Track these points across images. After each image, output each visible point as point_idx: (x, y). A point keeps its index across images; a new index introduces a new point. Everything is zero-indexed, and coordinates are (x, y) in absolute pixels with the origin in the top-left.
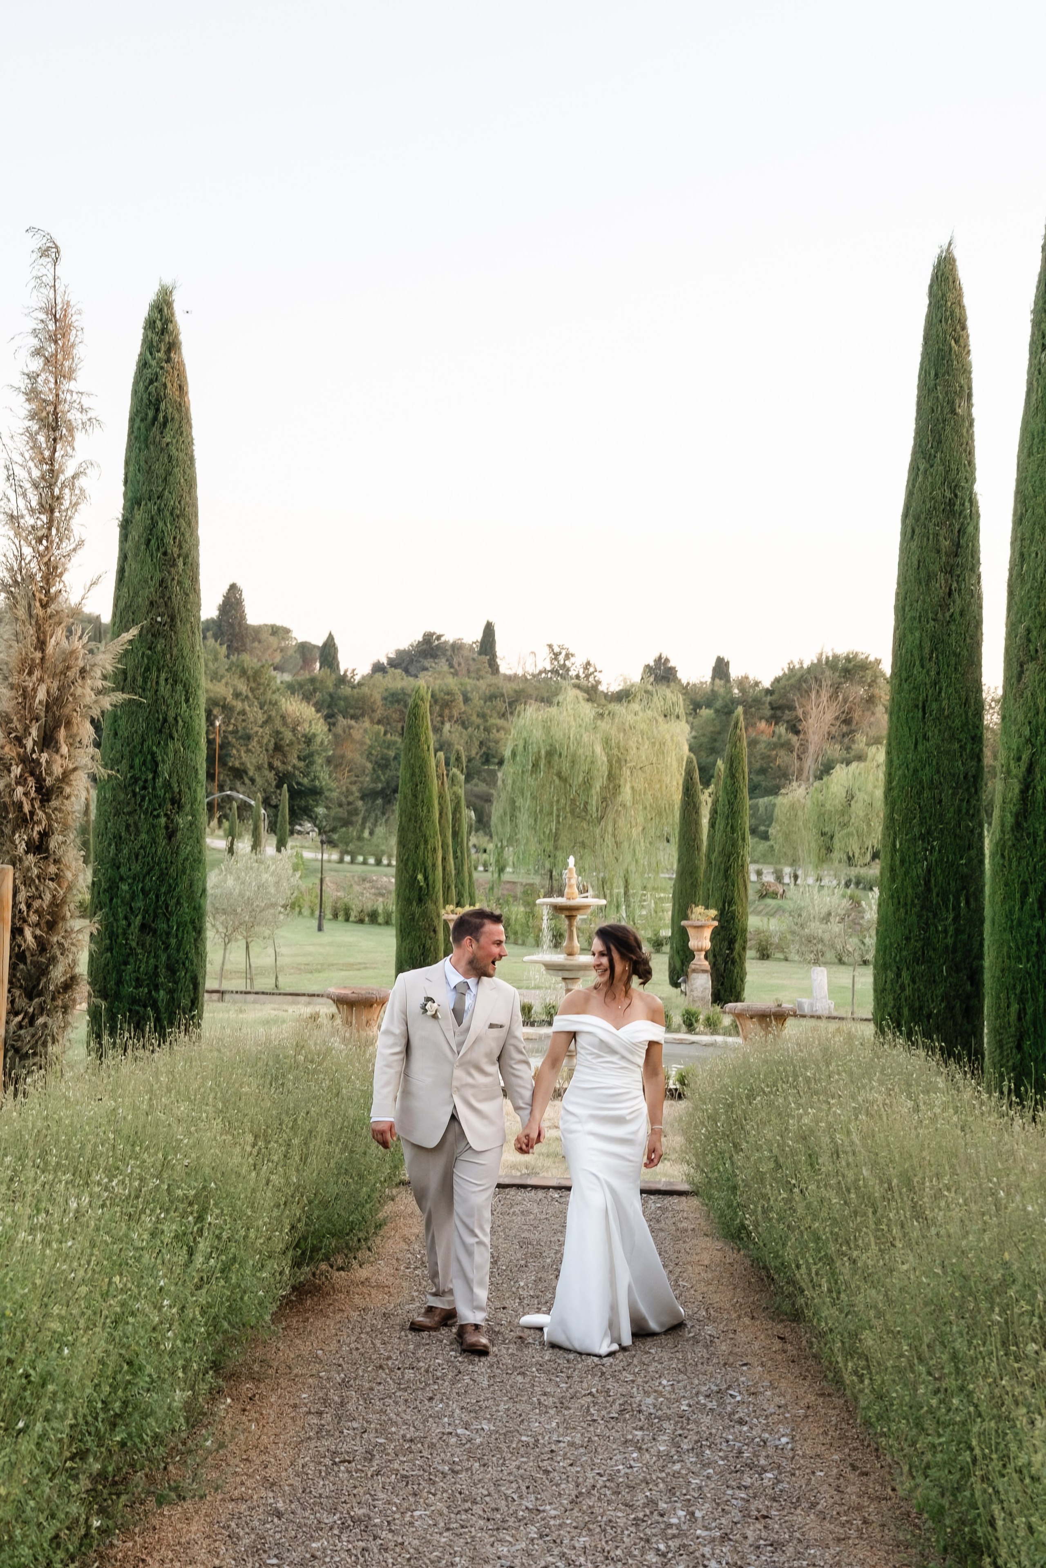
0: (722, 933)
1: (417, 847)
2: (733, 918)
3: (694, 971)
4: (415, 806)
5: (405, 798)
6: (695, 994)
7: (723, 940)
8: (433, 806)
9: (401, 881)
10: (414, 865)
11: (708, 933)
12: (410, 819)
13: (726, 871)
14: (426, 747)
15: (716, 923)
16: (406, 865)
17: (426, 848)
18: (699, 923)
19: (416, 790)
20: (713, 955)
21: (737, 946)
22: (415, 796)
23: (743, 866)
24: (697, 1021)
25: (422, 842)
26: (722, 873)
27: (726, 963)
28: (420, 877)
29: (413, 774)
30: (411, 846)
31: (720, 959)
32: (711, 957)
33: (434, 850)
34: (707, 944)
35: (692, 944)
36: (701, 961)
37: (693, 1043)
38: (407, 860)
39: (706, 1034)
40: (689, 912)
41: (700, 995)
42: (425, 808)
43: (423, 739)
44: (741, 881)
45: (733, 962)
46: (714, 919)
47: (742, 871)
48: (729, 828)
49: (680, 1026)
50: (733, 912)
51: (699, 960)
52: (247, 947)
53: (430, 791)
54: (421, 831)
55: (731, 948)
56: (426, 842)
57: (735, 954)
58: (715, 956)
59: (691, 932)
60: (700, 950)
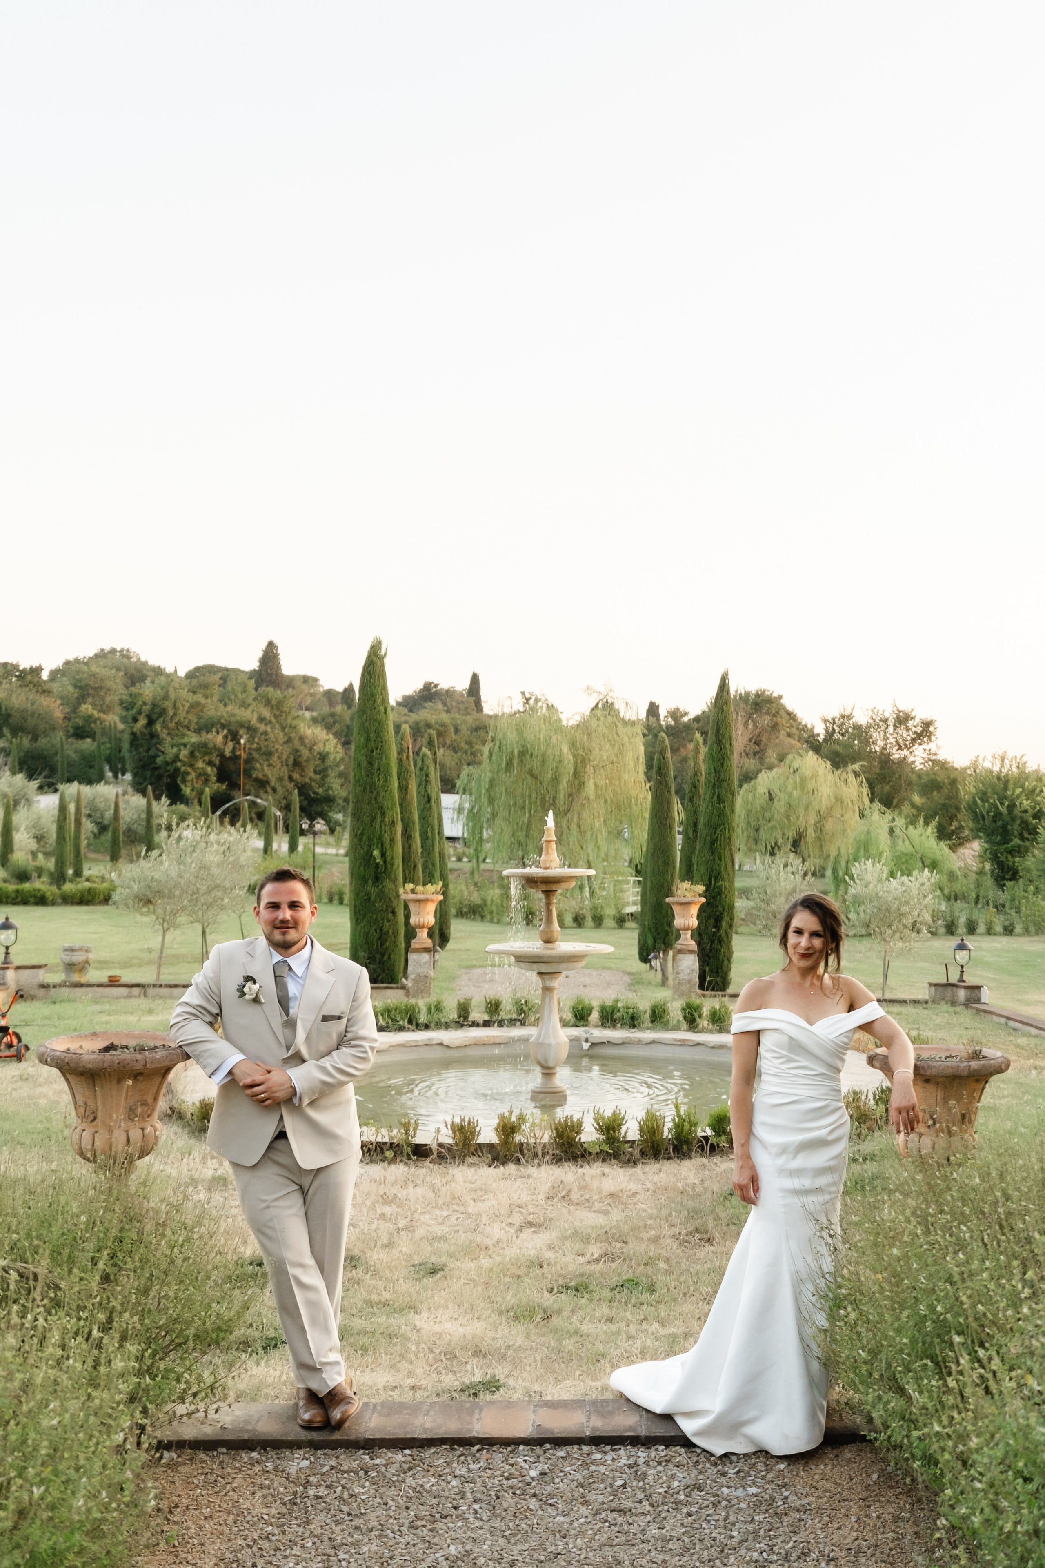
0: (709, 910)
1: (373, 820)
2: (720, 893)
3: (680, 951)
4: (370, 774)
5: (359, 765)
6: (682, 976)
7: (710, 917)
8: (390, 774)
9: (355, 858)
10: (370, 839)
11: (694, 910)
12: (365, 789)
13: (713, 843)
14: (382, 709)
15: (704, 900)
16: (360, 840)
17: (383, 821)
18: (683, 900)
19: (371, 757)
20: (699, 934)
21: (724, 924)
22: (371, 764)
23: (730, 838)
24: (700, 1016)
25: (379, 815)
26: (708, 846)
27: (712, 942)
28: (376, 853)
29: (368, 739)
30: (366, 819)
31: (705, 939)
32: (696, 936)
33: (393, 823)
34: (694, 922)
35: (678, 922)
36: (688, 941)
37: (698, 1044)
38: (362, 834)
39: (711, 1032)
40: (674, 888)
41: (686, 977)
42: (381, 777)
43: (379, 700)
44: (728, 855)
45: (720, 941)
46: (700, 895)
47: (729, 844)
48: (715, 798)
49: (679, 1021)
50: (720, 888)
51: (686, 939)
52: (204, 932)
53: (388, 758)
54: (377, 802)
55: (718, 926)
56: (383, 814)
57: (722, 933)
58: (700, 935)
59: (676, 909)
60: (687, 929)
